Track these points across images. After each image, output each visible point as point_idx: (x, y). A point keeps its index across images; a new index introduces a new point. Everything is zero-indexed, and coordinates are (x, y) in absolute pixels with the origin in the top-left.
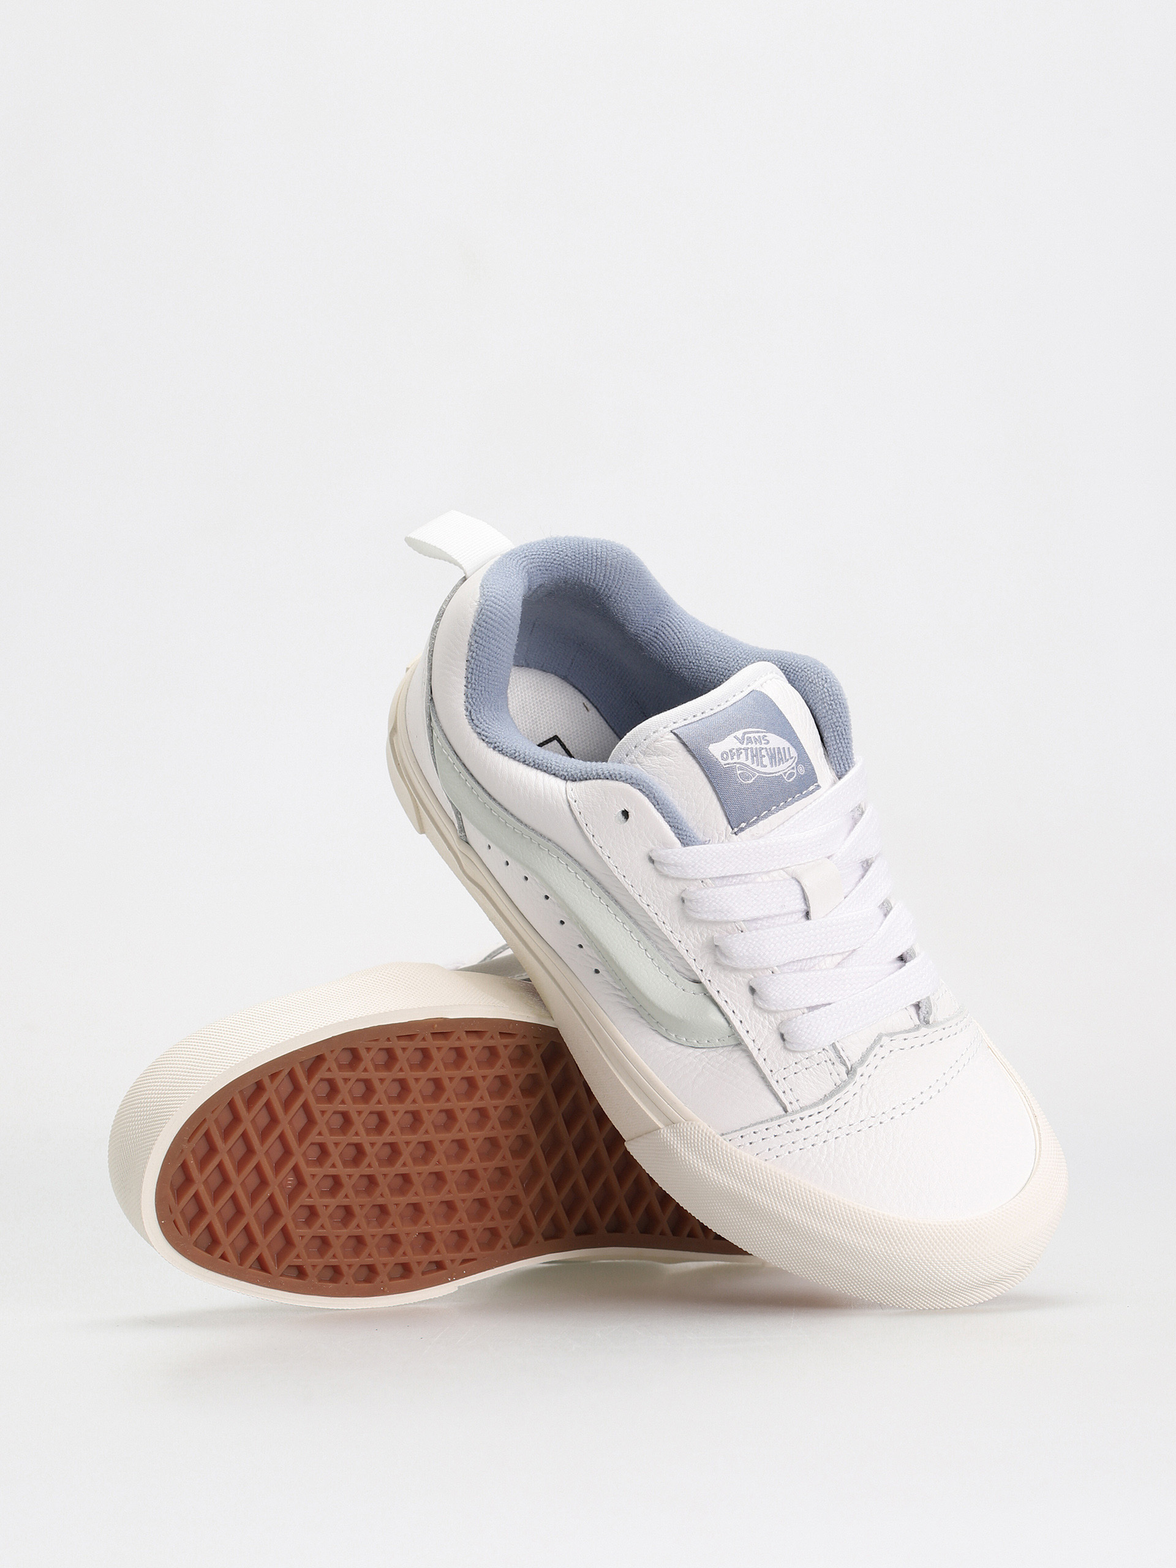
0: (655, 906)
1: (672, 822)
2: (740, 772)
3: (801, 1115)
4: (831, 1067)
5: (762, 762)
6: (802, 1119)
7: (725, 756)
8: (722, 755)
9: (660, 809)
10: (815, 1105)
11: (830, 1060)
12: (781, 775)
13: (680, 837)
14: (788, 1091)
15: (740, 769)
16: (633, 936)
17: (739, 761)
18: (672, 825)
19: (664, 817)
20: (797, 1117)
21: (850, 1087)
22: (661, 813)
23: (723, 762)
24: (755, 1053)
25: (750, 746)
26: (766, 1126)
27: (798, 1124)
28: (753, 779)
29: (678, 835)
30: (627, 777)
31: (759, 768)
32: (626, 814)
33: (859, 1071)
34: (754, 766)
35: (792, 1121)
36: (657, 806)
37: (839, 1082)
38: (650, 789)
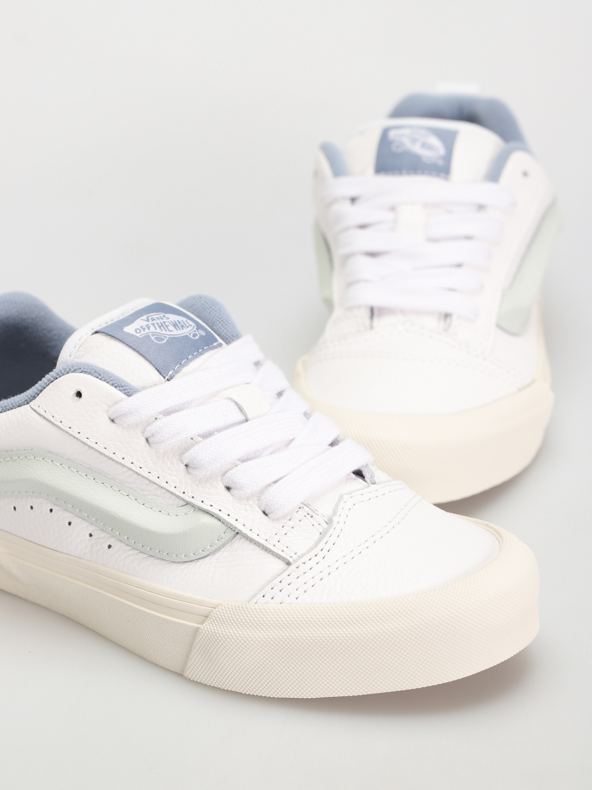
0: (128, 456)
1: (115, 383)
2: (154, 337)
3: (303, 560)
4: (311, 519)
5: (168, 329)
6: (304, 563)
7: (138, 331)
8: (136, 331)
9: (103, 377)
10: (311, 549)
11: (308, 514)
12: (187, 335)
13: (126, 391)
14: (285, 549)
15: (153, 335)
16: (123, 493)
17: (150, 331)
18: (116, 385)
19: (108, 383)
20: (300, 562)
21: (331, 531)
22: (104, 381)
23: (138, 335)
24: (249, 534)
25: (154, 322)
26: (278, 580)
27: (303, 568)
28: (166, 340)
29: (124, 392)
30: (70, 367)
31: (168, 333)
32: (79, 394)
33: (336, 519)
34: (164, 332)
35: (298, 568)
36: (100, 377)
37: (321, 531)
38: (90, 368)
